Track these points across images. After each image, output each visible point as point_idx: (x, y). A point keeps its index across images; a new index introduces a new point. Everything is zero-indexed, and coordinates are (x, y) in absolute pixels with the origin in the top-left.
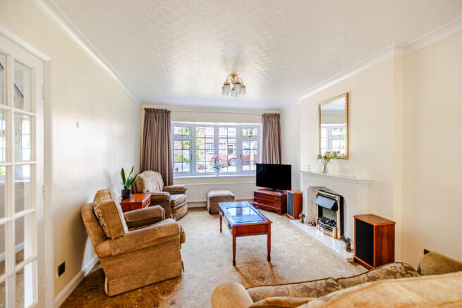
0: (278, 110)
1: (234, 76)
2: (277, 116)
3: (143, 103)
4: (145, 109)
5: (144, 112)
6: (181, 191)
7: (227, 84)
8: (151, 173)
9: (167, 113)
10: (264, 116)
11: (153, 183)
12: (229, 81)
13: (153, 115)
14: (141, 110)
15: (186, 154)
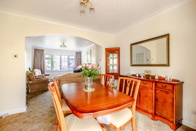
0: (80, 51)
1: (63, 44)
2: (80, 53)
3: (34, 47)
4: (35, 49)
5: (34, 50)
6: (48, 75)
7: (61, 46)
8: (37, 69)
9: (43, 50)
10: (76, 53)
11: (38, 73)
12: (62, 45)
13: (38, 51)
14: (33, 49)
15: (50, 65)
